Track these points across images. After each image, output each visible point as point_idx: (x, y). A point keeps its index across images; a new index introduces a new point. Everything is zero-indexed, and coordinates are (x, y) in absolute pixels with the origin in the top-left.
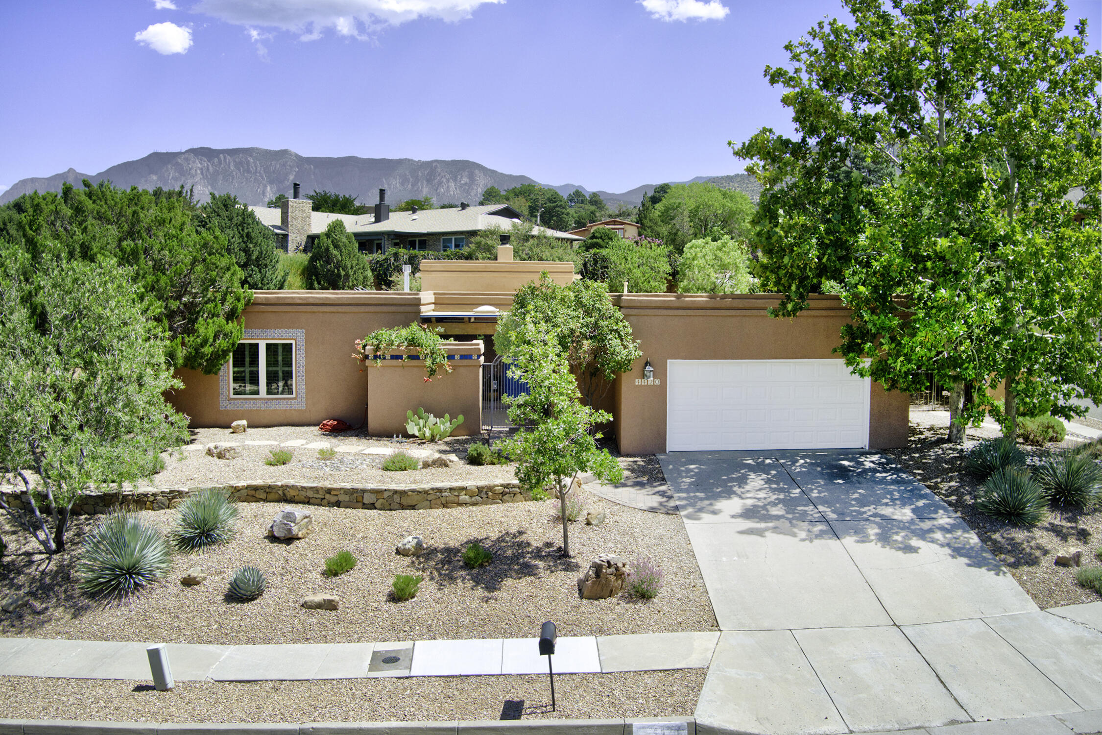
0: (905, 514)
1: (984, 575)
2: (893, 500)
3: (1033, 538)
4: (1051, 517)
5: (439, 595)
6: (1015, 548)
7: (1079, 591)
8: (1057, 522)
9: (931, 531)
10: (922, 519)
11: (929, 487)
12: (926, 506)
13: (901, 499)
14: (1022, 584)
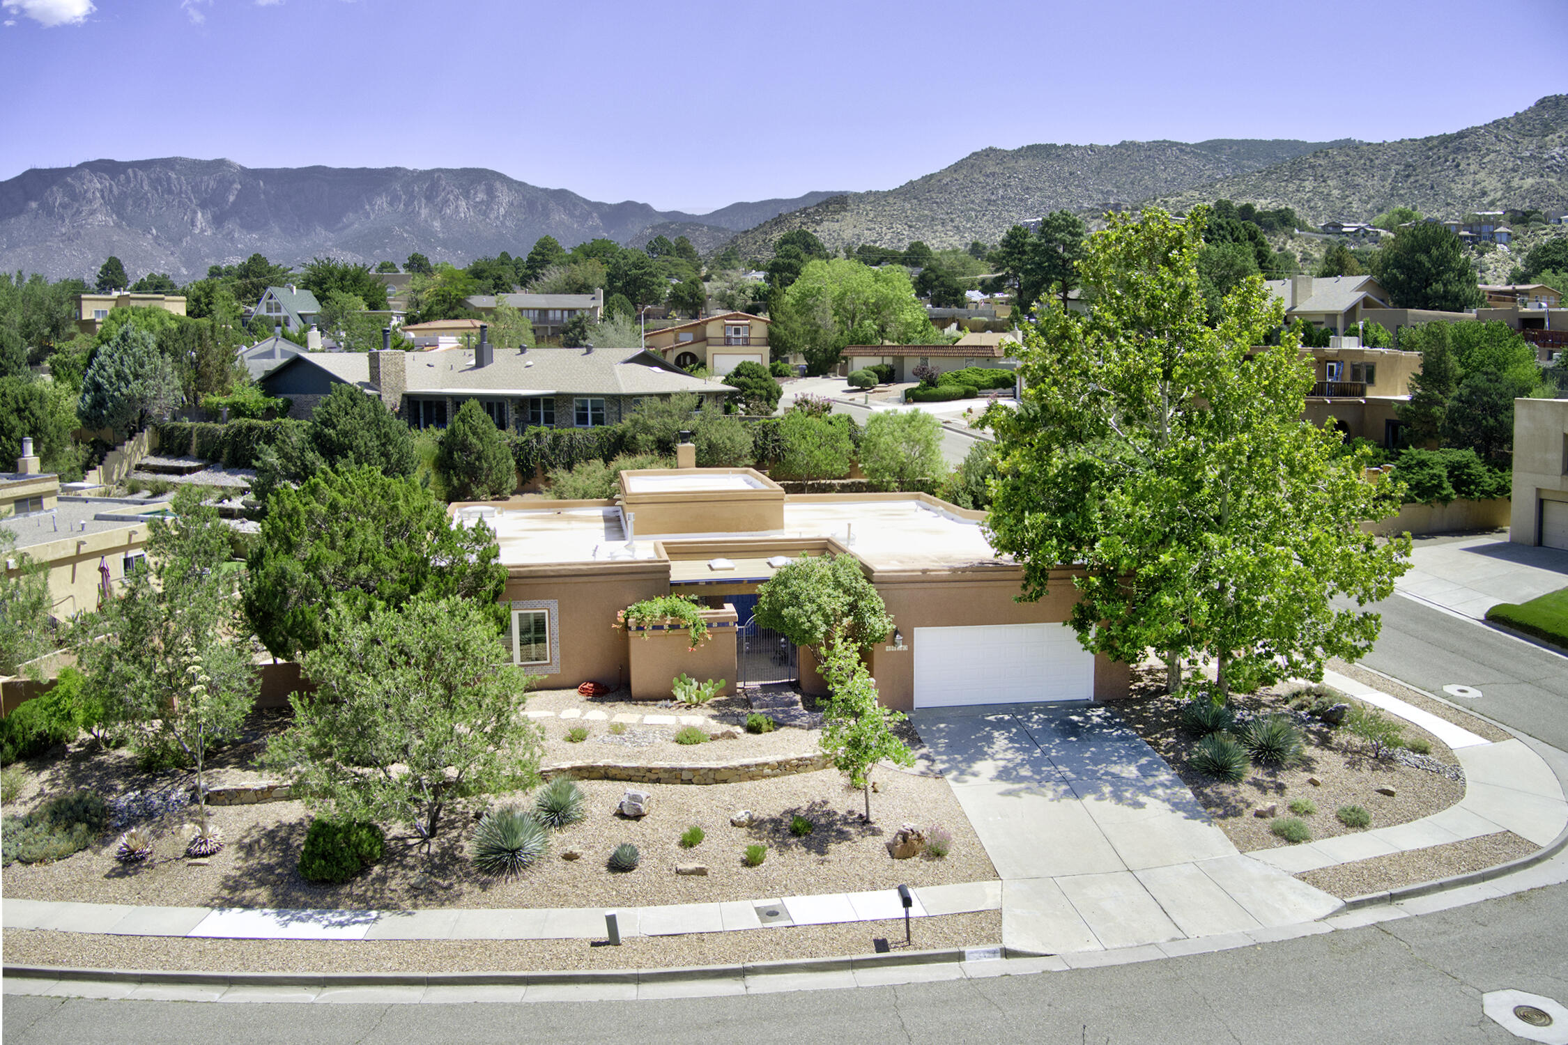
0: (1131, 771)
1: (1198, 826)
2: (1120, 758)
3: (1238, 792)
4: (1253, 773)
5: (782, 860)
6: (1222, 802)
7: (1272, 837)
8: (1259, 777)
9: (1153, 787)
10: (1145, 776)
11: (1149, 743)
12: (1150, 763)
13: (1127, 756)
14: (1226, 832)
